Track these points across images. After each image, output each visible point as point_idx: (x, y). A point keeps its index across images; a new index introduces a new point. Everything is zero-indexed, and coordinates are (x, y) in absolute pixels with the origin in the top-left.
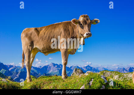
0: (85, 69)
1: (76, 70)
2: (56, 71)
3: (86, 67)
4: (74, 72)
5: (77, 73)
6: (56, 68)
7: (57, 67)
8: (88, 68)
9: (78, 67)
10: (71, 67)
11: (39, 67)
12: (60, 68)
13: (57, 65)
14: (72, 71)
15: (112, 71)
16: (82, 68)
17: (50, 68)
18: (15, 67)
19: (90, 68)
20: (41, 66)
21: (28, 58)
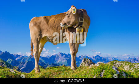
0: (94, 59)
1: (85, 60)
2: (64, 61)
3: (95, 57)
4: (83, 62)
5: (86, 63)
7: (65, 57)
8: (97, 57)
9: (87, 56)
10: (80, 57)
11: (47, 57)
12: (68, 57)
13: (65, 54)
14: (81, 61)
15: (122, 62)
16: (91, 58)
17: (58, 57)
18: (22, 56)
19: (99, 58)
20: (48, 56)
21: (36, 48)
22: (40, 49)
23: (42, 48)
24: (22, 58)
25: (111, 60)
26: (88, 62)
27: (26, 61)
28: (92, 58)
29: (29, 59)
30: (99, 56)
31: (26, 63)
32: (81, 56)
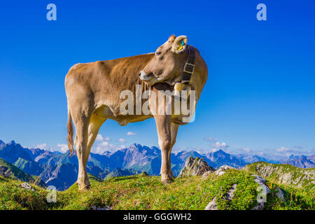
0: (212, 159)
1: (191, 162)
2: (145, 164)
3: (215, 154)
4: (186, 165)
6: (144, 156)
7: (147, 154)
8: (219, 155)
9: (195, 153)
10: (180, 154)
11: (105, 154)
12: (154, 155)
13: (146, 148)
14: (183, 162)
15: (276, 164)
16: (205, 157)
17: (130, 155)
18: (50, 153)
19: (224, 157)
20: (108, 152)
21: (81, 134)
22: (90, 138)
23: (95, 133)
24: (49, 157)
25: (250, 161)
26: (198, 166)
27: (59, 164)
28: (208, 157)
29: (65, 159)
30: (224, 151)
31: (59, 167)
32: (182, 152)
